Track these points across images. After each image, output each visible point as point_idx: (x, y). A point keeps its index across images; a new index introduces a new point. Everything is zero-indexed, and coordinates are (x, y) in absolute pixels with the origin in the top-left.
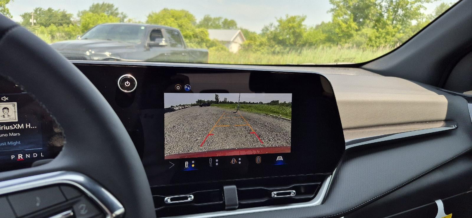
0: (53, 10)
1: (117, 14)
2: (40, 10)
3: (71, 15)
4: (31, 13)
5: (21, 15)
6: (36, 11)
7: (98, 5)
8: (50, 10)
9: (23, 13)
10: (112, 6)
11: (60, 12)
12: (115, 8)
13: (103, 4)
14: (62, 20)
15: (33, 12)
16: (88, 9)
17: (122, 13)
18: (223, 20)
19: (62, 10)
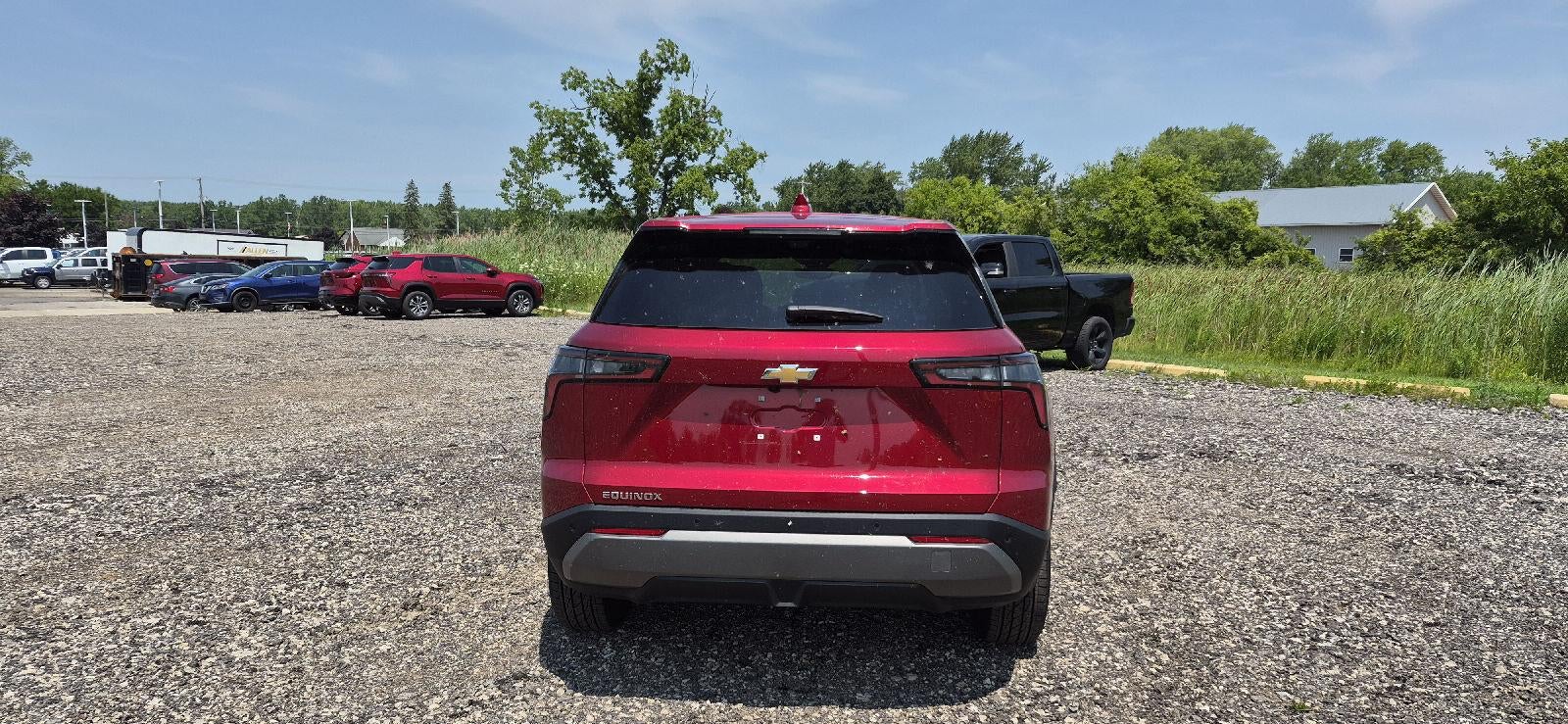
0: (851, 166)
1: (1020, 161)
2: (820, 169)
3: (895, 175)
4: (800, 178)
5: (777, 186)
6: (810, 173)
7: (965, 139)
8: (843, 166)
9: (778, 183)
10: (1005, 140)
11: (868, 169)
12: (1013, 142)
13: (980, 136)
14: (872, 191)
15: (805, 175)
16: (938, 155)
17: (1033, 159)
18: (1384, 147)
19: (873, 164)
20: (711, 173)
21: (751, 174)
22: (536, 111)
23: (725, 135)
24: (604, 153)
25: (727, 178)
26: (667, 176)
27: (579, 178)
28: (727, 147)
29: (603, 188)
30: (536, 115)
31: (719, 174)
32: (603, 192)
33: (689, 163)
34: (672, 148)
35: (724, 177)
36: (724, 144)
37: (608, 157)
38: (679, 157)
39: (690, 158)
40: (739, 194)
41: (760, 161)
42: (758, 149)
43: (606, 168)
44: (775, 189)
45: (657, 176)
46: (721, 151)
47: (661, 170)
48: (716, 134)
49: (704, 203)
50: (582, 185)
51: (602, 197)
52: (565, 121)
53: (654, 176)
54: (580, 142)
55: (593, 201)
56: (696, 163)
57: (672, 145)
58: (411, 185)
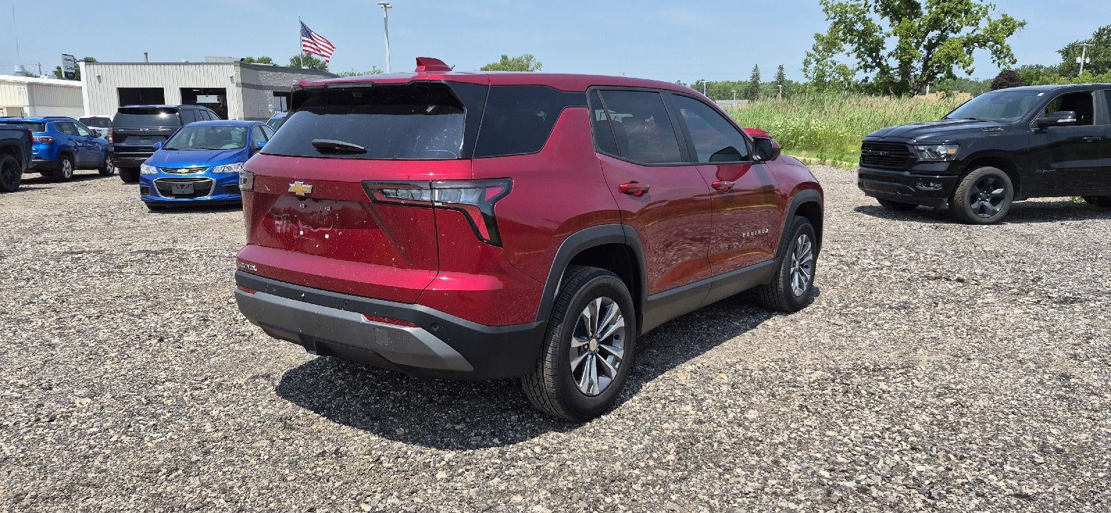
20: (969, 43)
21: (1008, 41)
22: (824, 7)
23: (990, 9)
24: (878, 34)
25: (985, 45)
26: (930, 47)
27: (856, 54)
28: (989, 20)
29: (874, 60)
30: (824, 10)
31: (978, 42)
32: (874, 64)
33: (951, 35)
34: (935, 23)
35: (983, 45)
36: (986, 16)
37: (880, 36)
38: (943, 31)
39: (953, 31)
40: (996, 58)
41: (1017, 30)
42: (1018, 18)
43: (879, 44)
44: (1060, 52)
45: (921, 48)
46: (984, 24)
47: (925, 43)
48: (981, 9)
49: (959, 67)
50: (860, 60)
51: (873, 68)
52: (846, 12)
53: (918, 49)
54: (859, 27)
55: (866, 72)
56: (958, 35)
57: (935, 22)
58: (756, 69)
